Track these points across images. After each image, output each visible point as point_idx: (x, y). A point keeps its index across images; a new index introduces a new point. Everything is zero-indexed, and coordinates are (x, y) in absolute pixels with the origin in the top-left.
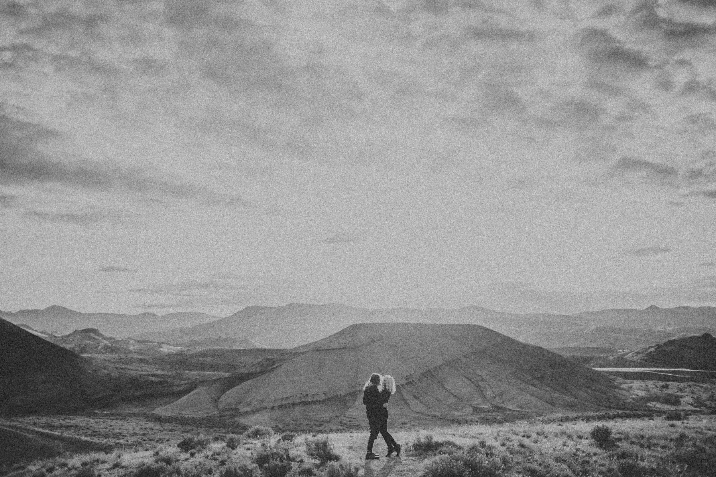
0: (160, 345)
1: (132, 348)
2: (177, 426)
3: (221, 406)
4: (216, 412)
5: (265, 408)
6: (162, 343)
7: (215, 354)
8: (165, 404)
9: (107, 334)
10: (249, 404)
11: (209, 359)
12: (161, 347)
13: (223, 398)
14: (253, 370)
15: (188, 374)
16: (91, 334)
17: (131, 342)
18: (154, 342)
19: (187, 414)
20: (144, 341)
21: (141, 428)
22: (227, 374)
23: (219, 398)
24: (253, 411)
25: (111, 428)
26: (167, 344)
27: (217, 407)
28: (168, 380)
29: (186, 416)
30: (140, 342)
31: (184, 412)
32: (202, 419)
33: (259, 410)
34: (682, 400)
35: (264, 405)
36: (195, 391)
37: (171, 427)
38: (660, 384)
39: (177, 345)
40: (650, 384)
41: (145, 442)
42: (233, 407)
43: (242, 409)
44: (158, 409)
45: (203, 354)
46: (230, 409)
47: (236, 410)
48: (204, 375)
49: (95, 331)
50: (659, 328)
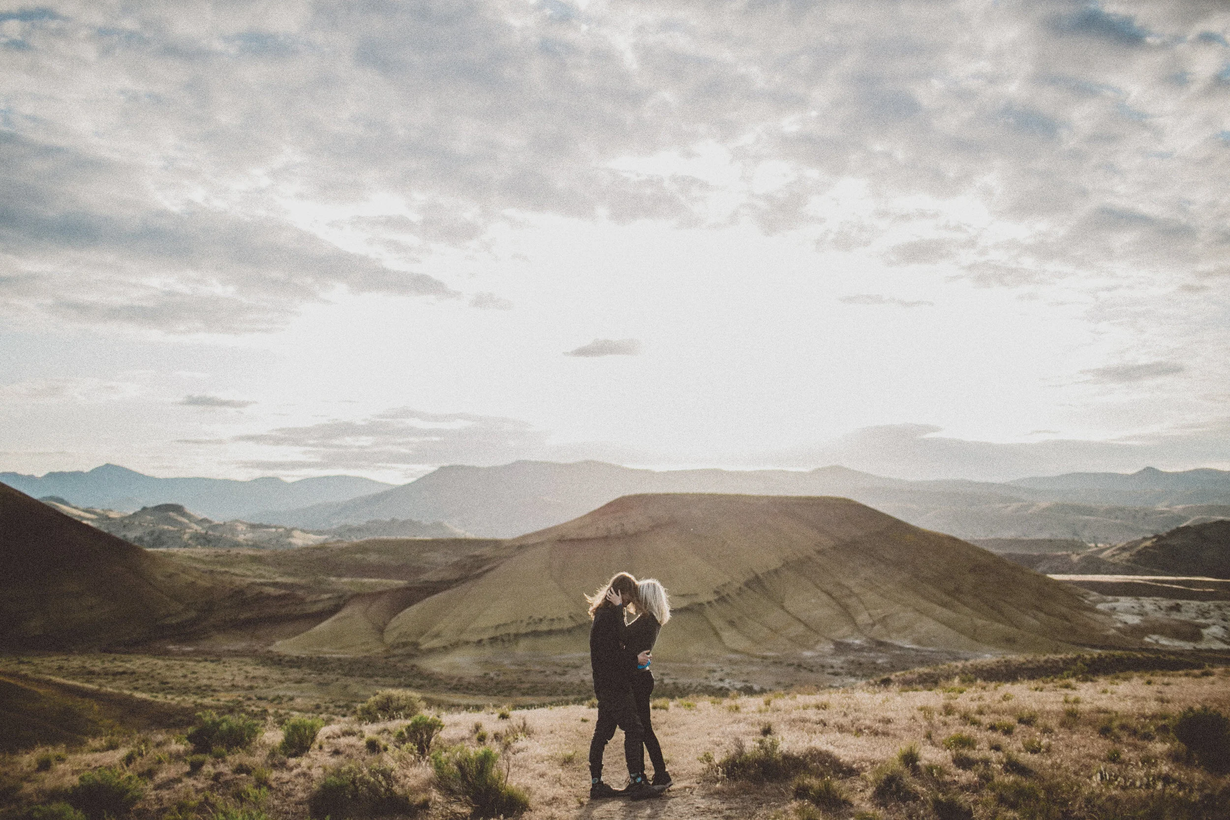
0: (289, 532)
1: (241, 538)
2: (310, 674)
3: (389, 638)
4: (381, 650)
5: (467, 643)
6: (293, 529)
7: (383, 547)
8: (288, 636)
9: (200, 514)
10: (437, 635)
11: (373, 558)
12: (293, 537)
13: (394, 622)
14: (446, 575)
15: (333, 582)
16: (171, 514)
17: (241, 527)
18: (279, 528)
19: (329, 652)
20: (261, 526)
21: (247, 677)
22: (401, 583)
23: (385, 625)
24: (445, 647)
25: (195, 676)
26: (303, 531)
27: (382, 640)
28: (300, 593)
29: (327, 656)
30: (253, 527)
31: (325, 649)
32: (354, 662)
33: (455, 646)
34: (1205, 632)
35: (465, 637)
36: (344, 612)
37: (299, 676)
38: (1165, 603)
39: (320, 533)
40: (1148, 603)
41: (249, 703)
42: (412, 639)
43: (426, 643)
44: (278, 643)
45: (362, 548)
46: (405, 645)
47: (416, 645)
48: (363, 584)
49: (178, 509)
50: (1161, 507)
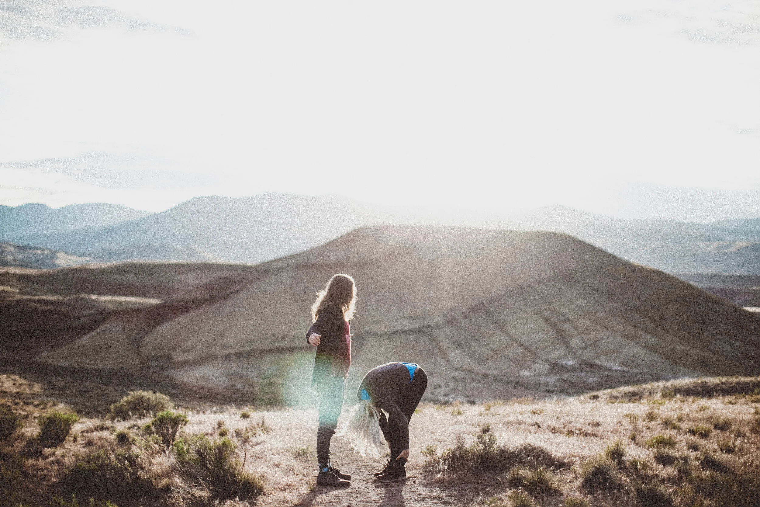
0: (53, 254)
1: (10, 258)
2: (72, 382)
3: (145, 352)
4: (137, 362)
5: (215, 357)
6: (58, 251)
7: (139, 269)
8: (52, 348)
10: (189, 350)
11: (131, 278)
12: (57, 258)
13: (149, 338)
14: (195, 296)
15: (95, 300)
17: (9, 249)
18: (46, 249)
19: (90, 363)
20: (29, 248)
21: (14, 384)
22: (155, 302)
23: (142, 339)
24: (196, 361)
26: (67, 253)
27: (138, 353)
28: (63, 309)
29: (88, 366)
30: (21, 248)
31: (87, 360)
32: (112, 372)
33: (204, 360)
35: (214, 351)
36: (103, 328)
37: (63, 384)
39: (82, 255)
41: (16, 407)
42: (165, 353)
43: (179, 357)
44: (44, 354)
45: (120, 270)
46: (159, 358)
47: (169, 358)
48: (120, 303)
